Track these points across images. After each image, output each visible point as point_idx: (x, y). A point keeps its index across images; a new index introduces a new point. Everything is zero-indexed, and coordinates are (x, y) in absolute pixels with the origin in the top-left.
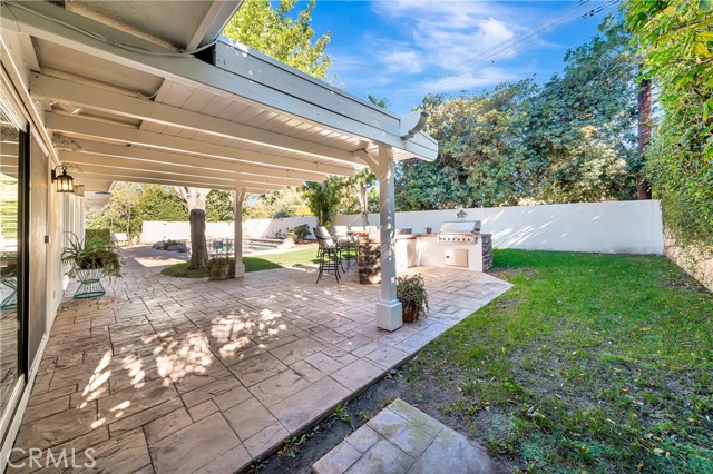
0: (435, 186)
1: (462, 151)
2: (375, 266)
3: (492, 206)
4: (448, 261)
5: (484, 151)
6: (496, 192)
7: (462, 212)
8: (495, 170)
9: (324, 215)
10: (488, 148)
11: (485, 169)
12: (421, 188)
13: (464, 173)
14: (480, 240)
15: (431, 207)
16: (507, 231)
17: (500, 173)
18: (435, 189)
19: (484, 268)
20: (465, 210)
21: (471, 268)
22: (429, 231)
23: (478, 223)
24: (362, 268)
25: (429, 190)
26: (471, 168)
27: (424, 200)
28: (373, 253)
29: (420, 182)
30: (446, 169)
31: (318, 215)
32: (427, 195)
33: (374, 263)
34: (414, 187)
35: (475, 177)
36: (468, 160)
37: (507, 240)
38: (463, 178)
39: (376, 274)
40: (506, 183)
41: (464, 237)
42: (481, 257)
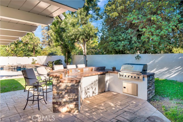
0: (123, 40)
1: (138, 19)
2: (64, 100)
3: (156, 53)
4: (125, 90)
5: (152, 18)
6: (159, 44)
7: (138, 56)
8: (159, 30)
9: (68, 55)
10: (155, 16)
11: (153, 30)
12: (115, 41)
13: (140, 33)
14: (146, 79)
15: (122, 52)
16: (165, 69)
17: (162, 33)
18: (123, 42)
19: (148, 97)
20: (140, 55)
21: (140, 97)
22: (114, 69)
23: (145, 66)
24: (55, 101)
25: (119, 43)
26: (144, 30)
27: (117, 48)
28: (62, 90)
29: (115, 38)
30: (130, 31)
31: (65, 55)
32: (118, 46)
33: (63, 97)
34: (111, 41)
35: (146, 35)
36: (142, 25)
37: (164, 74)
38: (139, 36)
39: (64, 106)
40: (166, 39)
41: (135, 75)
42: (146, 90)
